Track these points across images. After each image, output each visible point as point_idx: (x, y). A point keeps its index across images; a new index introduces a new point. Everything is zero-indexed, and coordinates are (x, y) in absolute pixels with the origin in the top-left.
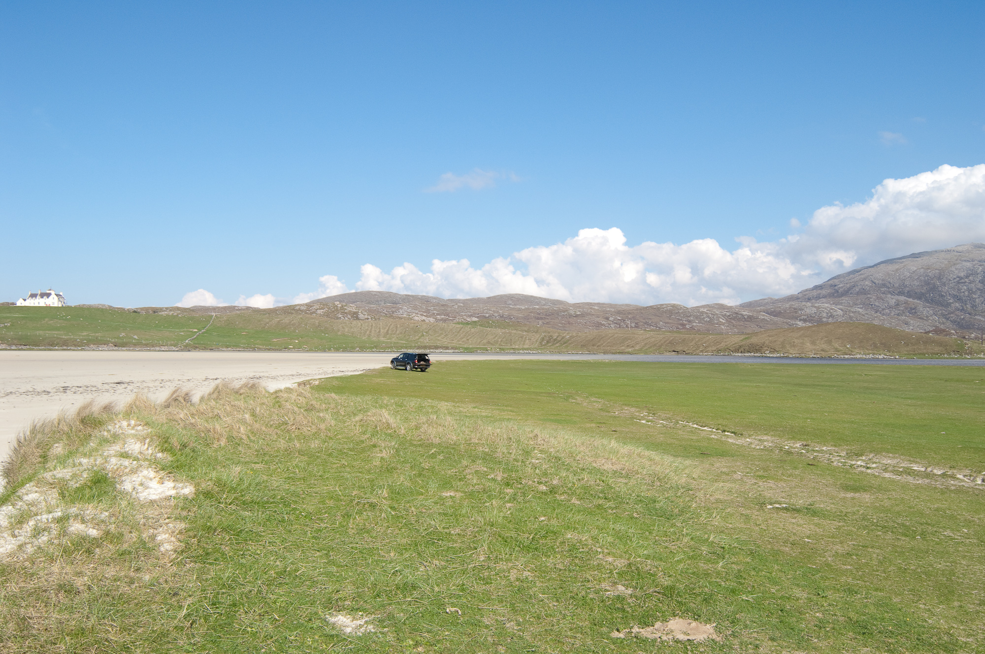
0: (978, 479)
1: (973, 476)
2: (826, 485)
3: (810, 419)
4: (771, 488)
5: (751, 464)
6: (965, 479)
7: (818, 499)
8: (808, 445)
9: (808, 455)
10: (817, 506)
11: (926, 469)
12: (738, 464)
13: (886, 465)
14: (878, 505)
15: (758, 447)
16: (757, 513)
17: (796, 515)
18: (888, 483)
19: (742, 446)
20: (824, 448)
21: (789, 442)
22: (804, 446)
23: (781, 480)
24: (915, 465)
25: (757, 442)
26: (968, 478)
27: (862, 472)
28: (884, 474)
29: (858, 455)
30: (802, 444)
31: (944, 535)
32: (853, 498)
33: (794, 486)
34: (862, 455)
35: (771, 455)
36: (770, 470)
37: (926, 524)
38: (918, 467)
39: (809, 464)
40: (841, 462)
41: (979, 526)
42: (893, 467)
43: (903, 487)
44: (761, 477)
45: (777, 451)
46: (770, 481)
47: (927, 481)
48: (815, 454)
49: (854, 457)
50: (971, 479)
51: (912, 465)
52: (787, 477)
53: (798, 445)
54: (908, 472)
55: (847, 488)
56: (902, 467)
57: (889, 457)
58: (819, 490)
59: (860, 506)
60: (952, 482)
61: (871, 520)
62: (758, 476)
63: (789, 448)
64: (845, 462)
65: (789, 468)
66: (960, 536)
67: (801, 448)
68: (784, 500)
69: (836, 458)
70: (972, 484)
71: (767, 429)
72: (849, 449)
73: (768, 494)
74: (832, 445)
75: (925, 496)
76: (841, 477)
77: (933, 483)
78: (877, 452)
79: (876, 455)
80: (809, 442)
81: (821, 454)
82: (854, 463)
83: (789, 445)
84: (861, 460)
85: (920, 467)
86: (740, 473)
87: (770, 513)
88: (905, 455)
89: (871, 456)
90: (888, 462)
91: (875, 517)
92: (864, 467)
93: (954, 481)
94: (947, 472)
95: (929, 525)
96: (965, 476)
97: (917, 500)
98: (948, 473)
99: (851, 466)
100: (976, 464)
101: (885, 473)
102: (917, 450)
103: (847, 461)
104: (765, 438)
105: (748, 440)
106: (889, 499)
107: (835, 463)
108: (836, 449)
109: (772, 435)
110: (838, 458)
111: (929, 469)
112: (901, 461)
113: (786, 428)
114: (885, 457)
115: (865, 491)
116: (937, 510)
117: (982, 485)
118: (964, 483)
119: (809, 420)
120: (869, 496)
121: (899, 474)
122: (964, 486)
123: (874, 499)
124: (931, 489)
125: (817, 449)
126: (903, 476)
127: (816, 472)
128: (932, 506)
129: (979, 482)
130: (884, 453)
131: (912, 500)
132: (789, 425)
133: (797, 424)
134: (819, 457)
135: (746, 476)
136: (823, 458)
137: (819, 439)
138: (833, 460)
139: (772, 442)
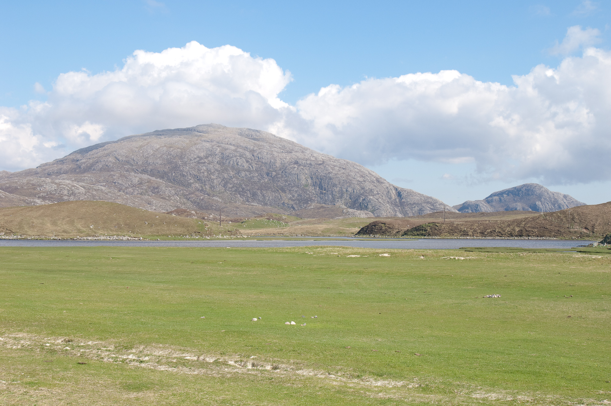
0: (248, 364)
1: (243, 361)
2: (106, 386)
3: (65, 309)
4: (45, 397)
5: (14, 369)
6: (236, 365)
7: (102, 404)
8: (72, 341)
9: (74, 352)
11: (199, 357)
13: (159, 356)
14: (164, 403)
15: (14, 347)
18: (167, 378)
20: (90, 343)
21: (49, 338)
22: (66, 342)
23: (55, 385)
24: (187, 355)
25: (12, 341)
26: (239, 363)
27: (137, 368)
28: (159, 367)
29: (127, 348)
30: (65, 340)
32: (137, 399)
33: (71, 391)
34: (131, 348)
35: (33, 356)
36: (38, 374)
38: (190, 357)
39: (80, 363)
40: (112, 358)
42: (167, 359)
43: (183, 380)
44: (31, 384)
45: (38, 350)
46: (43, 388)
47: (203, 371)
48: (81, 350)
49: (124, 351)
50: (242, 364)
51: (184, 355)
52: (60, 381)
53: (60, 341)
54: (183, 363)
55: (128, 388)
56: (175, 358)
57: (160, 348)
58: (99, 393)
60: (226, 369)
62: (26, 384)
63: (50, 346)
64: (117, 358)
65: (58, 370)
67: (64, 344)
69: (105, 354)
70: (245, 370)
71: (21, 324)
72: (116, 342)
74: (97, 339)
75: (207, 388)
76: (119, 375)
77: (209, 372)
78: (147, 342)
79: (146, 347)
80: (72, 337)
81: (88, 350)
82: (125, 357)
83: (49, 341)
84: (132, 353)
85: (193, 356)
88: (175, 345)
89: (141, 348)
90: (160, 353)
92: (137, 361)
93: (228, 368)
94: (219, 359)
96: (236, 362)
97: (202, 393)
98: (220, 360)
99: (123, 361)
100: (242, 348)
101: (160, 365)
102: (185, 338)
103: (117, 355)
104: (20, 335)
106: (174, 395)
107: (105, 360)
108: (103, 343)
109: (28, 332)
110: (108, 353)
111: (201, 358)
112: (173, 352)
113: (41, 321)
114: (156, 348)
115: (148, 388)
117: (254, 370)
118: (237, 370)
119: (65, 311)
120: (153, 394)
121: (175, 366)
122: (238, 373)
123: (159, 398)
124: (210, 380)
125: (82, 344)
126: (178, 368)
127: (89, 372)
128: (217, 398)
129: (250, 367)
130: (154, 344)
131: (196, 393)
132: (44, 318)
133: (53, 317)
134: (87, 354)
135: (12, 384)
136: (92, 355)
137: (82, 333)
138: (103, 356)
139: (30, 339)
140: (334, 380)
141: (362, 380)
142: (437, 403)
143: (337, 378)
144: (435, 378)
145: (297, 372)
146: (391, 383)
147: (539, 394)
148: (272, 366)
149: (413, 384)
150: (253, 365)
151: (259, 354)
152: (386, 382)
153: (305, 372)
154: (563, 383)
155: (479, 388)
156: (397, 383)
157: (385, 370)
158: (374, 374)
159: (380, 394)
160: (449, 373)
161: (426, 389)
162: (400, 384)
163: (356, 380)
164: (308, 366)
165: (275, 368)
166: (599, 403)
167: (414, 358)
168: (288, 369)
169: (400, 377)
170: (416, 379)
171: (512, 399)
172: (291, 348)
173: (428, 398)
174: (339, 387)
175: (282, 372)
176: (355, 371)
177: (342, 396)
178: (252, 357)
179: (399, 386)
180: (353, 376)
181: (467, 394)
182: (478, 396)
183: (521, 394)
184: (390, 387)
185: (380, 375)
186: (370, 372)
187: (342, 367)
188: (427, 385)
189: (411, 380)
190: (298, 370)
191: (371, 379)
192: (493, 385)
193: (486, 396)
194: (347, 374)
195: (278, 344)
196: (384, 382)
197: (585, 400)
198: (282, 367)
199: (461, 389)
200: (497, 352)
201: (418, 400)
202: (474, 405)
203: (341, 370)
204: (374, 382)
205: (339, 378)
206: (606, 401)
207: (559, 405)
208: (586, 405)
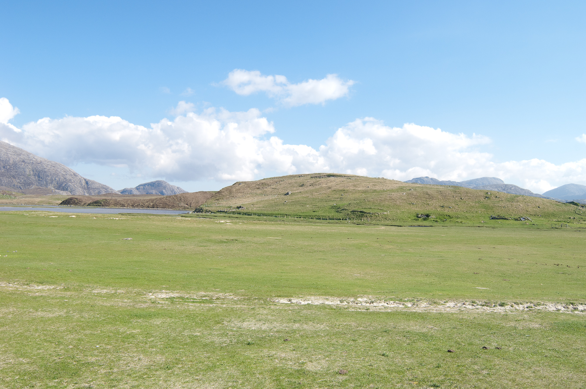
140: (10, 287)
141: (29, 286)
142: (70, 296)
143: (13, 286)
144: (75, 283)
146: (46, 287)
147: (130, 289)
149: (60, 287)
152: (44, 287)
154: (146, 283)
155: (98, 287)
156: (51, 287)
157: (46, 280)
158: (37, 282)
159: (36, 294)
160: (85, 280)
161: (66, 289)
163: (25, 287)
166: (160, 292)
167: (67, 272)
169: (54, 283)
170: (63, 284)
171: (114, 292)
173: (65, 294)
174: (12, 290)
176: (26, 281)
177: (10, 296)
180: (24, 284)
181: (90, 291)
182: (96, 292)
183: (121, 290)
184: (46, 289)
185: (42, 283)
187: (19, 279)
188: (68, 287)
189: (60, 285)
191: (35, 285)
192: (107, 285)
193: (101, 291)
194: (21, 283)
196: (43, 287)
197: (154, 291)
199: (87, 288)
200: (117, 268)
201: (59, 295)
202: (90, 296)
203: (17, 281)
204: (36, 287)
205: (15, 285)
206: (164, 291)
207: (139, 294)
208: (152, 293)
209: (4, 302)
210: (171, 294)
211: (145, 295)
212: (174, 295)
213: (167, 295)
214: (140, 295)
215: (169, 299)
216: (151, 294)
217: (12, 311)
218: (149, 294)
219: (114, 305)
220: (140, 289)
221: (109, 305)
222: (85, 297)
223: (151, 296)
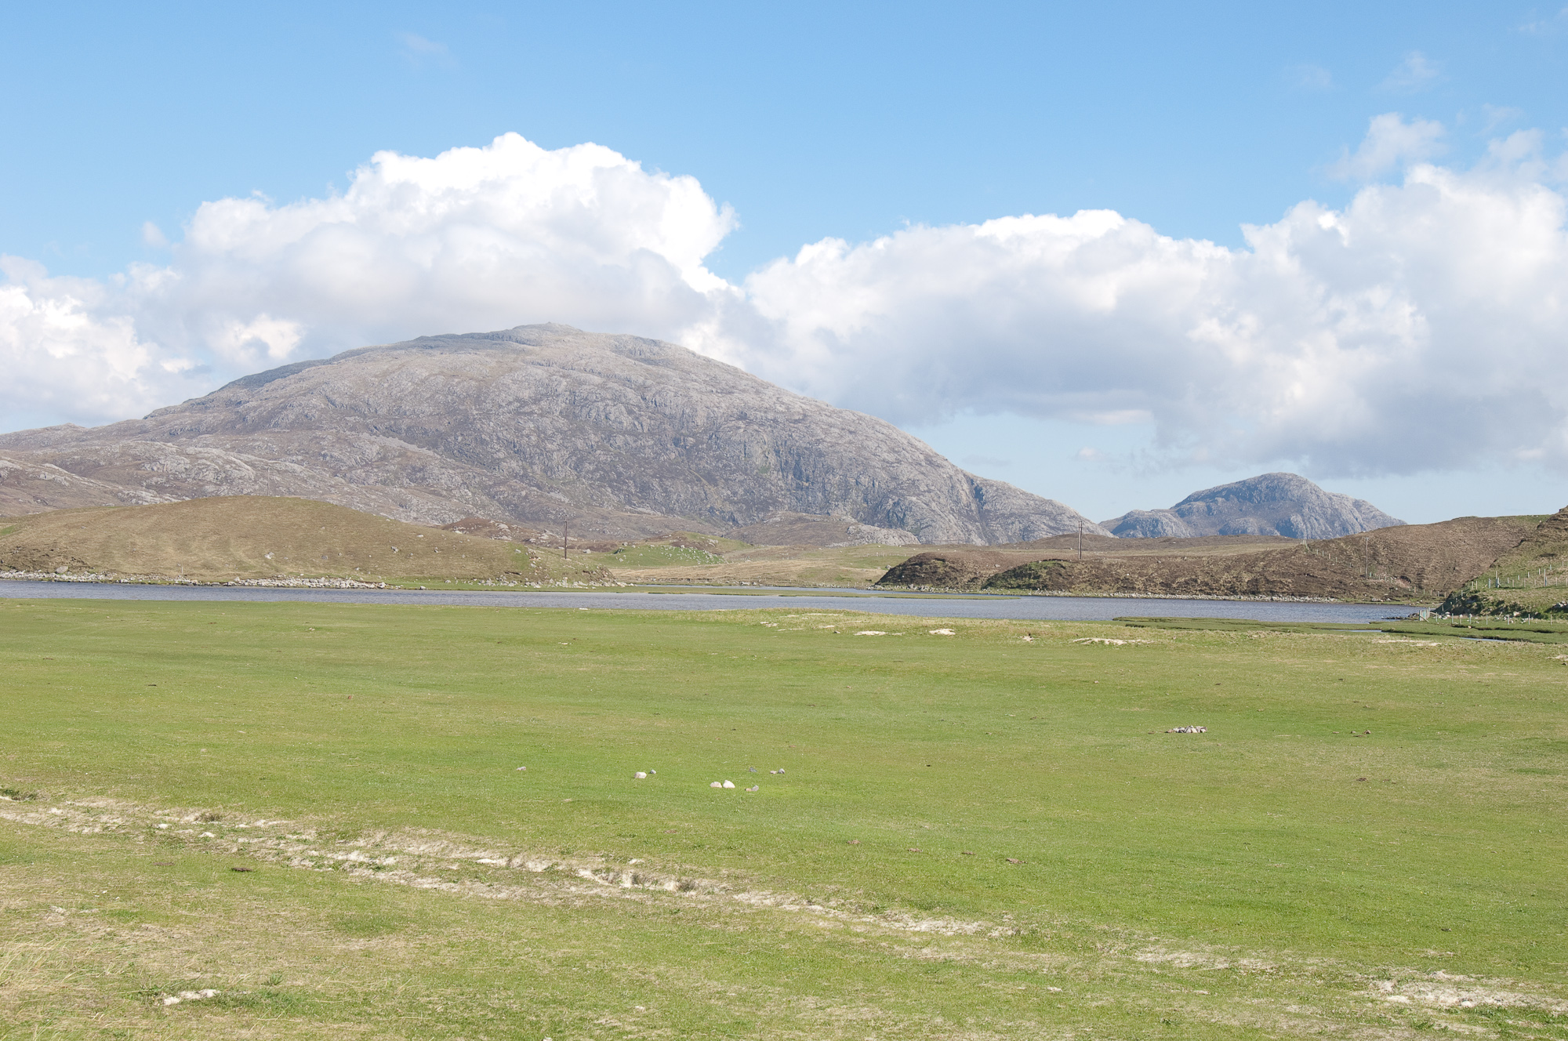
0: (624, 876)
1: (613, 870)
2: (295, 924)
3: (205, 745)
4: (156, 946)
5: (85, 881)
6: (597, 878)
7: (287, 965)
8: (218, 818)
9: (224, 843)
10: (289, 983)
11: (510, 860)
12: (48, 881)
13: (420, 856)
14: (428, 964)
15: (86, 830)
16: (144, 1022)
17: (247, 1017)
18: (438, 906)
19: (45, 830)
20: (261, 823)
21: (167, 811)
22: (206, 820)
23: (178, 920)
24: (483, 854)
25: (80, 817)
26: (604, 875)
27: (368, 882)
28: (419, 880)
29: (345, 836)
30: (202, 815)
31: (601, 1027)
32: (368, 954)
33: (214, 933)
34: (356, 837)
35: (129, 851)
36: (140, 894)
37: (554, 1002)
38: (491, 858)
39: (236, 870)
40: (311, 858)
41: (663, 992)
42: (437, 862)
43: (474, 912)
44: (121, 915)
45: (141, 837)
46: (150, 926)
47: (520, 891)
48: (241, 840)
49: (339, 842)
50: (610, 878)
51: (476, 854)
52: (190, 910)
53: (191, 818)
54: (474, 872)
55: (347, 927)
56: (456, 860)
57: (421, 836)
58: (280, 939)
59: (390, 972)
60: (573, 889)
61: (430, 1006)
62: (112, 914)
63: (169, 829)
64: (322, 858)
65: (186, 883)
66: (635, 1023)
67: (201, 826)
68: (198, 975)
69: (296, 848)
70: (615, 891)
71: (104, 778)
72: (322, 823)
73: (153, 963)
74: (278, 814)
75: (529, 930)
76: (325, 897)
77: (533, 895)
78: (392, 824)
79: (390, 834)
80: (219, 809)
81: (256, 840)
82: (340, 858)
83: (167, 818)
84: (358, 848)
85: (496, 856)
86: (61, 910)
87: (178, 1020)
88: (456, 830)
89: (379, 836)
90: (421, 848)
91: (434, 998)
92: (368, 866)
93: (577, 885)
94: (557, 864)
95: (561, 1003)
97: (516, 943)
98: (560, 868)
99: (337, 866)
100: (611, 840)
101: (422, 877)
102: (479, 815)
103: (323, 852)
104: (101, 803)
105: (54, 810)
106: (452, 945)
107: (295, 862)
108: (291, 823)
109: (117, 795)
110: (301, 847)
111: (517, 861)
112: (451, 846)
113: (149, 772)
114: (413, 836)
115: (393, 930)
116: (565, 962)
117: (636, 891)
118: (599, 890)
119: (204, 750)
120: (403, 943)
121: (455, 878)
122: (600, 897)
123: (416, 951)
124: (535, 913)
125: (242, 826)
126: (463, 883)
127: (257, 889)
128: (552, 955)
129: (627, 884)
130: (407, 828)
131: (504, 942)
132: (156, 765)
133: (175, 762)
134: (253, 849)
135: (80, 916)
136: (264, 851)
137: (242, 800)
138: (289, 854)
139: (122, 813)
140: (820, 917)
141: (885, 917)
142: (1055, 973)
143: (827, 913)
144: (1052, 915)
145: (735, 897)
146: (950, 926)
147: (1289, 956)
148: (678, 884)
149: (1000, 928)
150: (636, 880)
151: (650, 853)
152: (941, 923)
153: (755, 899)
154: (1345, 931)
155: (1152, 939)
156: (964, 925)
157: (937, 895)
158: (912, 904)
159: (925, 951)
160: (1085, 903)
161: (1031, 941)
162: (971, 927)
163: (870, 918)
164: (761, 884)
165: (686, 888)
166: (1426, 977)
167: (1004, 868)
168: (716, 890)
169: (971, 911)
170: (1009, 916)
171: (1226, 965)
172: (724, 843)
173: (1034, 961)
174: (832, 932)
175: (702, 897)
176: (868, 896)
177: (838, 954)
178: (634, 861)
179: (968, 933)
180: (863, 909)
181: (1124, 952)
182: (1150, 958)
183: (1250, 956)
184: (949, 934)
185: (926, 907)
186: (903, 900)
187: (839, 886)
188: (1034, 932)
189: (997, 919)
190: (737, 892)
191: (905, 916)
192: (1185, 934)
193: (1169, 957)
194: (851, 904)
195: (693, 832)
196: (934, 923)
197: (1393, 971)
198: (703, 884)
199: (1110, 942)
200: (1195, 859)
201: (1012, 965)
202: (1139, 978)
203: (836, 893)
204: (911, 923)
205: (833, 911)
206: (1441, 974)
207: (1334, 981)
208: (1394, 981)
209: (828, 980)
210: (1479, 990)
211: (1360, 986)
212: (1498, 997)
213: (1464, 994)
214: (1342, 985)
215: (1481, 1013)
216: (1388, 985)
217: (869, 1016)
218: (1379, 983)
219: (1258, 1026)
220: (1333, 961)
221: (1236, 1023)
222: (1116, 981)
223: (1391, 995)
